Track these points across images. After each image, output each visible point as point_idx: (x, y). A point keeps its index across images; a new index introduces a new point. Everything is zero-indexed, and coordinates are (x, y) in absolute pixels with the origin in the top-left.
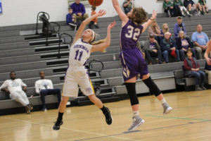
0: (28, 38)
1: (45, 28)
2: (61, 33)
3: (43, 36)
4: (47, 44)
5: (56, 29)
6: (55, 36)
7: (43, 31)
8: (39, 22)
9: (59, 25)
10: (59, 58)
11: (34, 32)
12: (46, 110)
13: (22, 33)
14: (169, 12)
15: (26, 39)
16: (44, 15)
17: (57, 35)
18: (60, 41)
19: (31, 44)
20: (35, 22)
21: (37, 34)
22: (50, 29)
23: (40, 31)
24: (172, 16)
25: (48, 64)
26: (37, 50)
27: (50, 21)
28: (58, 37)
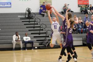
0: (21, 19)
1: (29, 15)
2: (36, 17)
3: (28, 18)
4: (29, 22)
5: (34, 16)
6: (33, 19)
8: (27, 12)
9: (35, 14)
10: (34, 28)
11: (24, 16)
12: (27, 50)
13: (19, 16)
15: (20, 19)
16: (29, 9)
17: (34, 18)
18: (35, 21)
19: (23, 21)
20: (25, 12)
21: (25, 17)
22: (31, 15)
23: (27, 16)
24: (84, 14)
25: (29, 30)
26: (25, 24)
27: (31, 12)
28: (34, 19)
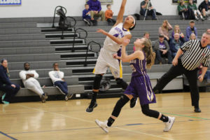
0: (44, 31)
1: (62, 22)
2: (77, 28)
3: (59, 29)
4: (62, 37)
5: (73, 23)
6: (71, 30)
7: (59, 24)
8: (56, 16)
9: (75, 21)
10: (73, 51)
11: (51, 25)
13: (39, 25)
14: (183, 14)
15: (42, 31)
16: (61, 9)
17: (73, 29)
18: (75, 36)
19: (47, 37)
20: (53, 16)
21: (53, 27)
22: (66, 23)
23: (57, 25)
25: (62, 56)
26: (52, 43)
27: (67, 15)
28: (73, 31)
